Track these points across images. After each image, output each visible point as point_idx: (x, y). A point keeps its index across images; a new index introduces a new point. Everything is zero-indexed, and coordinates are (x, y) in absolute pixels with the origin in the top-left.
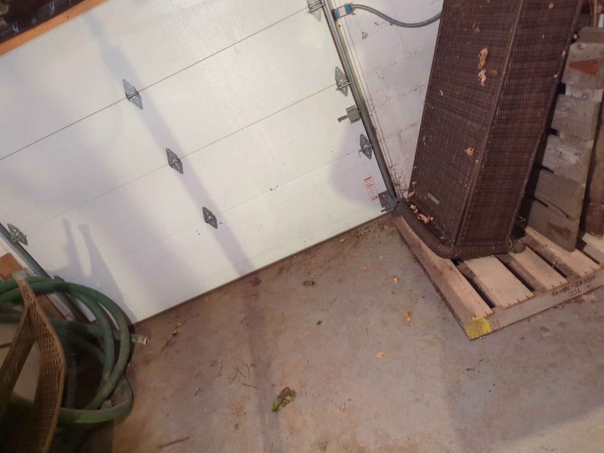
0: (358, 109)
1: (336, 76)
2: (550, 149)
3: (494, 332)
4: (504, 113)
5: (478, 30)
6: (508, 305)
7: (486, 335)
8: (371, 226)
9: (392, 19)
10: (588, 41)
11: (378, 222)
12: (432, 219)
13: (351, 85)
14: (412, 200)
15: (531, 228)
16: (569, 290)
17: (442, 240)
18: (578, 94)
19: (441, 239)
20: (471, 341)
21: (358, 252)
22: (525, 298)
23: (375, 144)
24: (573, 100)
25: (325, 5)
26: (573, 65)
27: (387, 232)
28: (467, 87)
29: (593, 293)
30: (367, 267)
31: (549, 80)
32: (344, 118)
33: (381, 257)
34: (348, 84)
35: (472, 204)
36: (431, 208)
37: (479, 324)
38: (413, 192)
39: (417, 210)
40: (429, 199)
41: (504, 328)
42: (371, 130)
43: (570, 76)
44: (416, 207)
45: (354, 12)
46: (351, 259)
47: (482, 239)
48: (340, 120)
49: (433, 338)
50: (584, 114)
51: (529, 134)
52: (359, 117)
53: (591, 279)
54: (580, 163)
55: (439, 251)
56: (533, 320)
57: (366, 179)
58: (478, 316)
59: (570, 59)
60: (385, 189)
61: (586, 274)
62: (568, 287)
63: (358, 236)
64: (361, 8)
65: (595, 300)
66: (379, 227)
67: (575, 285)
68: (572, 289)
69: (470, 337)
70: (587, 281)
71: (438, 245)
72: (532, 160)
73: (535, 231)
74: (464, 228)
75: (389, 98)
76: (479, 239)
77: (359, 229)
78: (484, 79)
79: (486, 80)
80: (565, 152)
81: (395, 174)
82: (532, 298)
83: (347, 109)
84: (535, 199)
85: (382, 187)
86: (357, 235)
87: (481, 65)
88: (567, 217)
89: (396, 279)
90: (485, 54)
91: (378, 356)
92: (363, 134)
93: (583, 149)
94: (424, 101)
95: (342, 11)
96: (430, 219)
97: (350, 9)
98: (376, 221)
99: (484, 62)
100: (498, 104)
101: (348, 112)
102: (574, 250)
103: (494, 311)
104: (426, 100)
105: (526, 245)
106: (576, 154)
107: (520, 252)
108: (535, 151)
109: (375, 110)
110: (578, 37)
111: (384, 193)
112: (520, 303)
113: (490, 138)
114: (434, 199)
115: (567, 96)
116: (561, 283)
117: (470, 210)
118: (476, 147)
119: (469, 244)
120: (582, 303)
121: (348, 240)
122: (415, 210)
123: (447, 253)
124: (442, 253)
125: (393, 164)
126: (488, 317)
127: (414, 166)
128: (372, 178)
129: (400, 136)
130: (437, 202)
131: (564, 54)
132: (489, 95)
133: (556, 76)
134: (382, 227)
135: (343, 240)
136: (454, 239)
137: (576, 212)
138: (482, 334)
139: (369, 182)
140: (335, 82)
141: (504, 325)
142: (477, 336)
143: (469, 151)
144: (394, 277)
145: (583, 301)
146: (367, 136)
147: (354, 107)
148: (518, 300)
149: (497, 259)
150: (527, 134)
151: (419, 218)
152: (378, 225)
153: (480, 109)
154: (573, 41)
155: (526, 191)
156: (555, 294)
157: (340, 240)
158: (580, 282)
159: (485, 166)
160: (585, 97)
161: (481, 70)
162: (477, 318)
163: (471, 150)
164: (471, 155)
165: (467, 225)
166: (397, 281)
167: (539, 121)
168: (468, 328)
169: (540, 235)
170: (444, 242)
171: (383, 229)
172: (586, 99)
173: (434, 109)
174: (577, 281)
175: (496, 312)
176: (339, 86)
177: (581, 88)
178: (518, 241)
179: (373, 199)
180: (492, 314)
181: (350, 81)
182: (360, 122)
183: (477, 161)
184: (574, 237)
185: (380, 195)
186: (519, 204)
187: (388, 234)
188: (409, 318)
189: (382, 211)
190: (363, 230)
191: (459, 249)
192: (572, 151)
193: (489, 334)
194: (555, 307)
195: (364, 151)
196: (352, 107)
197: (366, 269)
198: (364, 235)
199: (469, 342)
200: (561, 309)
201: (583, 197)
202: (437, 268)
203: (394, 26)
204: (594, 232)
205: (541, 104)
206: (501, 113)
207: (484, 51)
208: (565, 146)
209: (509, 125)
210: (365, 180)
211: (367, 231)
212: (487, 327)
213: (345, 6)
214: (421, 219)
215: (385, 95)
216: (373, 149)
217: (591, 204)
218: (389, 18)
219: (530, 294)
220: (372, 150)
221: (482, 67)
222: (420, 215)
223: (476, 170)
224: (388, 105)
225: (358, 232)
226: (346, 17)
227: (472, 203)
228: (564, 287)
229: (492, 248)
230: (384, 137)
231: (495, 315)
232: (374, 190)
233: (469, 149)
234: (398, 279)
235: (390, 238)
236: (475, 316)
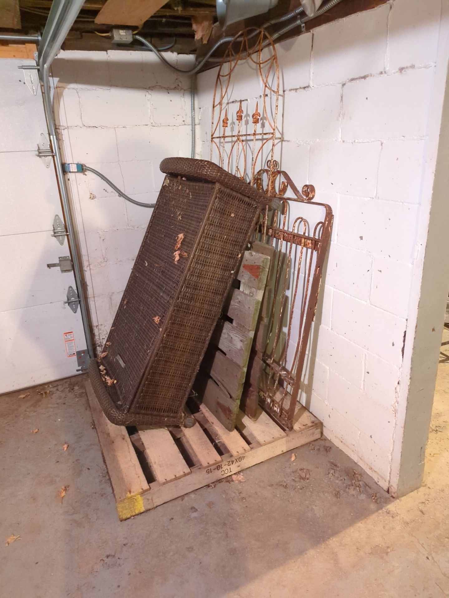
0: (72, 260)
1: (54, 222)
2: (225, 334)
3: (147, 511)
4: (188, 291)
5: (180, 217)
6: (165, 481)
7: (137, 515)
8: (61, 385)
9: (122, 193)
10: (257, 251)
11: (70, 382)
12: (115, 381)
13: (69, 236)
14: (103, 361)
15: (205, 406)
16: (222, 468)
17: (119, 404)
18: (247, 292)
19: (117, 404)
20: (121, 521)
21: (35, 411)
22: (182, 473)
23: (82, 299)
24: (243, 294)
25: (56, 155)
26: (245, 267)
27: (76, 394)
28: (165, 262)
29: (242, 474)
30: (38, 430)
31: (227, 273)
32: (54, 265)
33: (59, 420)
34: (65, 234)
35: (151, 371)
36: (117, 371)
37: (132, 500)
38: (105, 353)
39: (105, 371)
40: (117, 361)
41: (158, 507)
42: (82, 284)
43: (243, 275)
44: (105, 368)
45: (86, 173)
46: (24, 418)
47: (156, 409)
48: (49, 266)
49: (83, 518)
50: (249, 308)
51: (207, 315)
52: (70, 268)
53: (241, 459)
54: (243, 349)
55: (111, 416)
56: (186, 498)
57: (67, 333)
58: (133, 492)
59: (244, 262)
60: (86, 348)
61: (237, 453)
62: (221, 465)
63: (42, 394)
64: (93, 172)
65: (242, 481)
66: (68, 387)
67: (227, 464)
68: (224, 468)
69: (121, 517)
70: (238, 460)
71: (112, 409)
72: (208, 338)
73: (207, 409)
74: (140, 394)
75: (106, 260)
76: (153, 408)
77: (46, 386)
78: (177, 258)
79: (179, 260)
80: (234, 338)
81: (99, 334)
82: (188, 474)
83: (59, 258)
84: (211, 378)
85: (82, 345)
86: (42, 392)
87: (177, 246)
88: (231, 397)
89: (66, 446)
90: (181, 238)
91: (9, 540)
92: (72, 286)
93: (246, 337)
94: (132, 268)
95: (73, 168)
96: (114, 382)
97: (82, 169)
98: (69, 380)
99: (180, 245)
100: (184, 282)
101: (60, 261)
102: (233, 430)
103: (151, 486)
104: (133, 268)
105: (197, 420)
106: (241, 341)
107: (190, 427)
108: (212, 332)
109: (90, 267)
110: (251, 246)
111: (83, 352)
112: (177, 478)
113: (174, 310)
114: (121, 362)
115: (241, 291)
116: (216, 461)
117: (148, 377)
118: (163, 317)
119: (143, 412)
120: (231, 483)
121: (29, 396)
122: (103, 371)
123: (119, 419)
124: (114, 419)
125: (100, 324)
126: (143, 493)
127: (112, 327)
128: (74, 332)
129: (111, 298)
130: (123, 364)
131: (240, 256)
132: (179, 273)
133: (232, 272)
134: (72, 388)
135: (22, 396)
136: (128, 404)
137: (237, 393)
138: (134, 514)
139: (69, 336)
140: (53, 229)
141: (158, 504)
142: (129, 516)
143: (157, 319)
144: (66, 443)
145: (233, 481)
146: (76, 289)
147: (68, 258)
148: (175, 476)
149: (168, 432)
150: (206, 315)
151: (104, 380)
152: (69, 384)
153: (171, 283)
154: (247, 249)
155: (200, 367)
156: (209, 472)
157: (19, 396)
158: (232, 461)
159: (168, 335)
160: (251, 294)
161: (176, 251)
162: (132, 494)
163: (158, 318)
164: (157, 323)
165: (144, 391)
166: (67, 448)
167: (216, 306)
168: (120, 505)
169: (210, 413)
170: (118, 408)
171: (73, 389)
172: (252, 296)
173: (138, 276)
174: (229, 460)
175: (152, 488)
176: (55, 233)
177: (250, 287)
178: (191, 416)
179: (70, 355)
180: (147, 490)
181: (68, 232)
182: (72, 273)
183: (161, 329)
184: (234, 417)
185: (79, 353)
186: (193, 379)
187: (76, 395)
188: (64, 492)
189: (78, 371)
190: (51, 388)
191: (132, 417)
192: (239, 338)
193: (141, 513)
194: (208, 486)
195: (69, 303)
196: (66, 257)
197: (36, 432)
198: (49, 393)
199: (119, 522)
200: (213, 488)
201: (244, 381)
202: (110, 436)
203: (122, 198)
204: (251, 416)
205: (219, 291)
206: (186, 290)
207: (181, 236)
208: (235, 332)
209: (192, 303)
210: (65, 334)
211: (54, 389)
212: (140, 506)
213: (77, 164)
214: (106, 381)
215: (103, 256)
216: (80, 303)
217: (251, 389)
218: (120, 191)
219: (187, 469)
220: (79, 305)
221: (178, 248)
222: (106, 377)
223: (159, 337)
224: (105, 266)
225: (44, 389)
226: (77, 174)
227: (150, 369)
228: (218, 465)
229: (164, 419)
230: (95, 296)
231: (150, 491)
232: (73, 346)
233: (157, 317)
234: (68, 446)
235: (77, 400)
236: (130, 492)
